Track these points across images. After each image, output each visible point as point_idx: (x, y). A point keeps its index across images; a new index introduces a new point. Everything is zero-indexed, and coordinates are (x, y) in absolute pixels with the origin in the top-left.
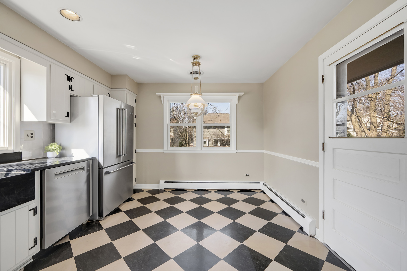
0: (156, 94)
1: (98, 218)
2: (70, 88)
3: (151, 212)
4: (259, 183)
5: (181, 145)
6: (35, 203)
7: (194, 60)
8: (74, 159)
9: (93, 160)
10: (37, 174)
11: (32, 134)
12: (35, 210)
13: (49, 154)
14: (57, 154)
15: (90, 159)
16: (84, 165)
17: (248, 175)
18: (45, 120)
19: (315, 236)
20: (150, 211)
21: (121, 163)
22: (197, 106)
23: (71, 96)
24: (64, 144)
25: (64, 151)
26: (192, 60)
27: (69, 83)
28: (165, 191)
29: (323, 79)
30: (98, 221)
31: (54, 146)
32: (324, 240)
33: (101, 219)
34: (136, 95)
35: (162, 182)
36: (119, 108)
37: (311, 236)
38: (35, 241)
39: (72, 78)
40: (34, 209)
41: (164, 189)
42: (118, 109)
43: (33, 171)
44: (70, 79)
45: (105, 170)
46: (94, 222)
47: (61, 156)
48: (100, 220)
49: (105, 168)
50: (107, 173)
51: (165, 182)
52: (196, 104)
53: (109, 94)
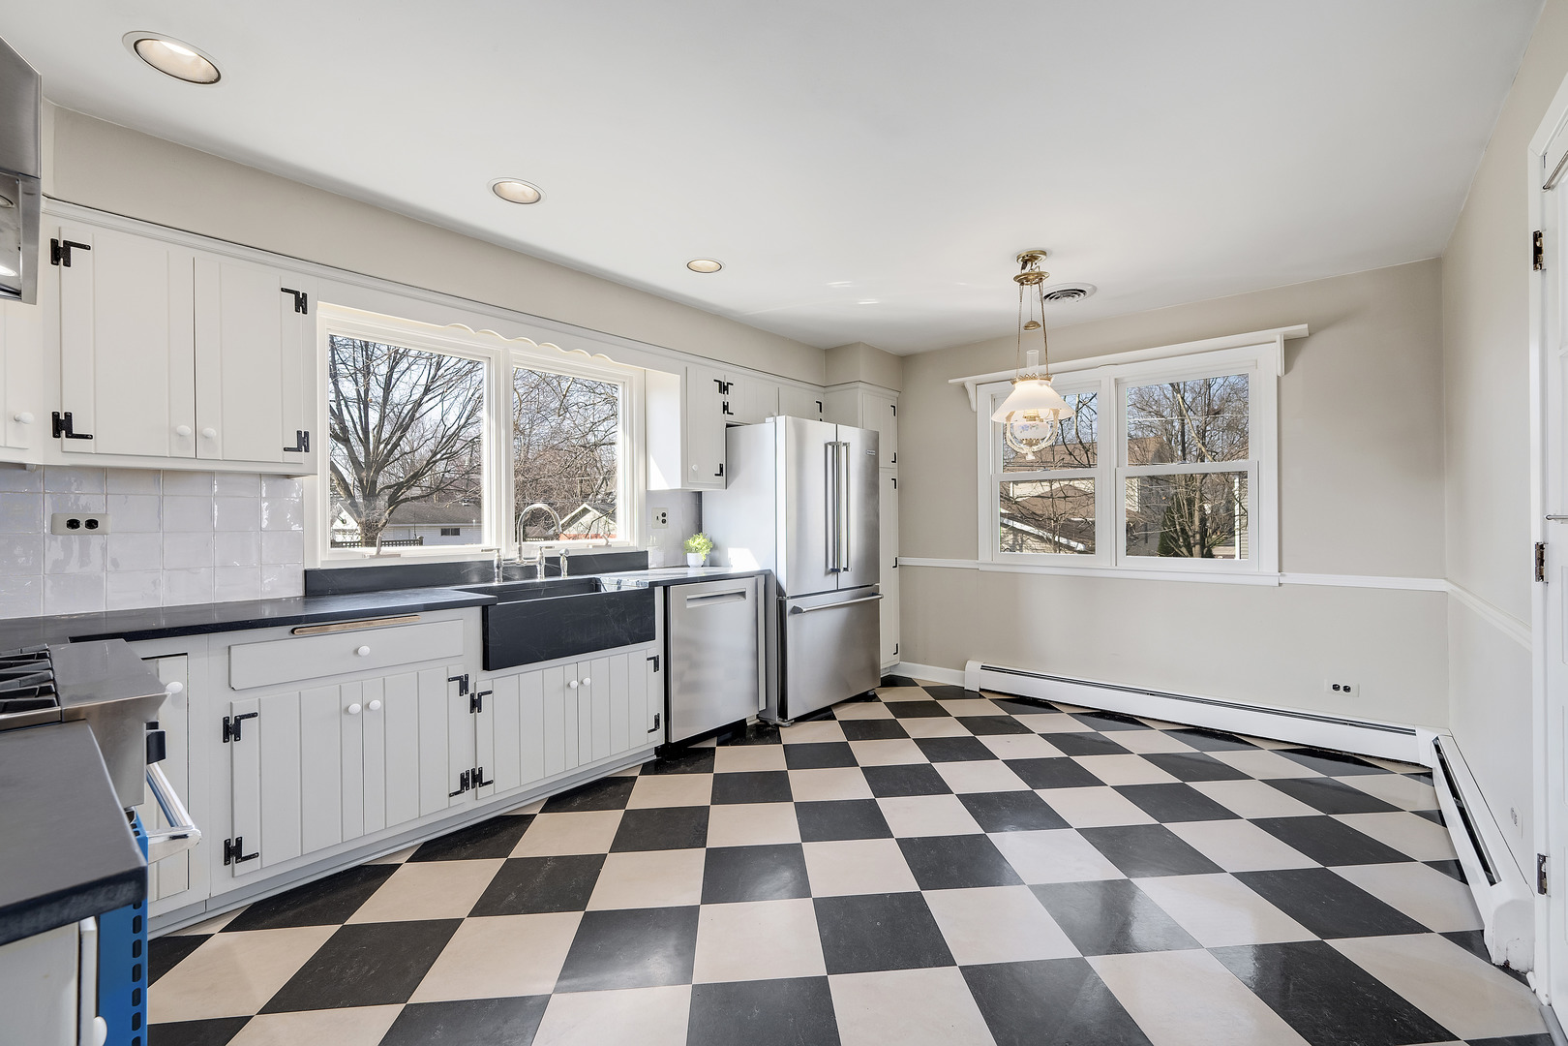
0: (950, 381)
1: (778, 720)
2: (725, 408)
3: (906, 736)
4: (1412, 733)
5: (1167, 550)
6: (655, 647)
7: (1023, 268)
8: (732, 571)
9: (767, 576)
10: (659, 592)
11: (664, 515)
12: (656, 659)
13: (691, 558)
14: (704, 558)
15: (760, 573)
16: (747, 585)
17: (1347, 689)
18: (678, 486)
19: (1529, 976)
20: (904, 735)
21: (838, 590)
22: (1033, 419)
23: (728, 426)
24: (718, 536)
25: (716, 554)
26: (1017, 269)
27: (721, 398)
28: (981, 697)
29: (1538, 251)
30: (778, 726)
31: (698, 541)
32: (1549, 990)
33: (783, 724)
34: (897, 394)
35: (973, 666)
36: (830, 443)
37: (1505, 967)
38: (657, 721)
39: (728, 384)
40: (654, 658)
41: (981, 690)
42: (830, 447)
43: (653, 585)
44: (724, 388)
45: (790, 604)
46: (770, 726)
47: (713, 563)
48: (782, 726)
49: (792, 597)
50: (796, 611)
51: (983, 668)
52: (1031, 412)
53: (820, 403)
